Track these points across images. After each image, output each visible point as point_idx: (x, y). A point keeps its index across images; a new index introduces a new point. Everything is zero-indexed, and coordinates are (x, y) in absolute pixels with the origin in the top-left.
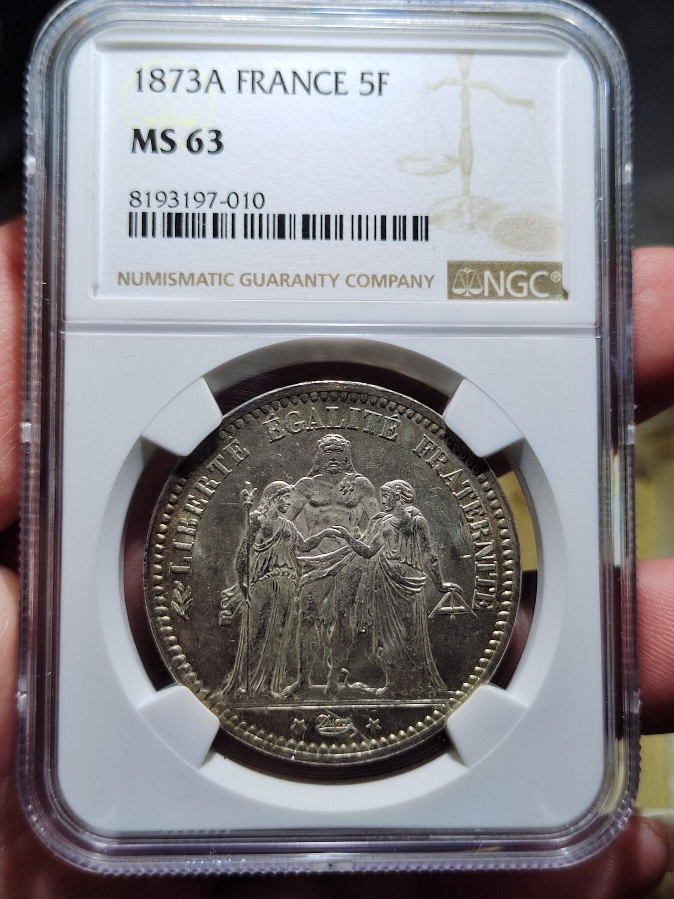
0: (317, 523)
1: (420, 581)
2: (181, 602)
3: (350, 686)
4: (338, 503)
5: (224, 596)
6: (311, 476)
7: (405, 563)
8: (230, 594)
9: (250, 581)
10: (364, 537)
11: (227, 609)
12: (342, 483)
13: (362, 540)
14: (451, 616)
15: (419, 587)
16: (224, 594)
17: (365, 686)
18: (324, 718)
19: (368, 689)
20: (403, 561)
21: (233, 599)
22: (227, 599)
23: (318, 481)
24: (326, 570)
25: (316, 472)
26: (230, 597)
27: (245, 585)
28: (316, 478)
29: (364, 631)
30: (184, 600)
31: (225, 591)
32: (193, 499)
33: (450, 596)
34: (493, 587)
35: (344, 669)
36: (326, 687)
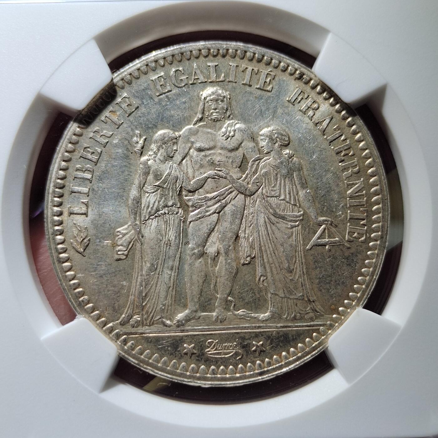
0: (202, 166)
1: (297, 217)
2: (79, 240)
3: (237, 313)
4: (222, 148)
5: (119, 234)
6: (194, 124)
7: (284, 200)
8: (124, 232)
9: (142, 219)
10: (246, 178)
11: (122, 245)
12: (223, 130)
13: (244, 180)
14: (327, 247)
15: (296, 221)
16: (118, 232)
17: (250, 312)
18: (213, 342)
19: (252, 315)
20: (282, 197)
21: (127, 236)
22: (121, 236)
23: (201, 129)
24: (210, 208)
25: (201, 120)
26: (124, 235)
27: (138, 222)
28: (200, 126)
29: (247, 262)
30: (82, 239)
31: (119, 230)
32: (89, 147)
33: (325, 229)
34: (364, 219)
35: (229, 298)
36: (214, 314)
